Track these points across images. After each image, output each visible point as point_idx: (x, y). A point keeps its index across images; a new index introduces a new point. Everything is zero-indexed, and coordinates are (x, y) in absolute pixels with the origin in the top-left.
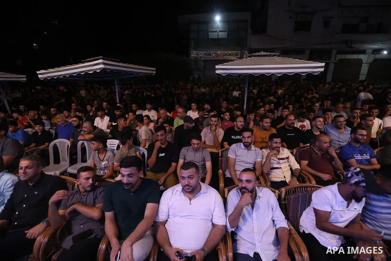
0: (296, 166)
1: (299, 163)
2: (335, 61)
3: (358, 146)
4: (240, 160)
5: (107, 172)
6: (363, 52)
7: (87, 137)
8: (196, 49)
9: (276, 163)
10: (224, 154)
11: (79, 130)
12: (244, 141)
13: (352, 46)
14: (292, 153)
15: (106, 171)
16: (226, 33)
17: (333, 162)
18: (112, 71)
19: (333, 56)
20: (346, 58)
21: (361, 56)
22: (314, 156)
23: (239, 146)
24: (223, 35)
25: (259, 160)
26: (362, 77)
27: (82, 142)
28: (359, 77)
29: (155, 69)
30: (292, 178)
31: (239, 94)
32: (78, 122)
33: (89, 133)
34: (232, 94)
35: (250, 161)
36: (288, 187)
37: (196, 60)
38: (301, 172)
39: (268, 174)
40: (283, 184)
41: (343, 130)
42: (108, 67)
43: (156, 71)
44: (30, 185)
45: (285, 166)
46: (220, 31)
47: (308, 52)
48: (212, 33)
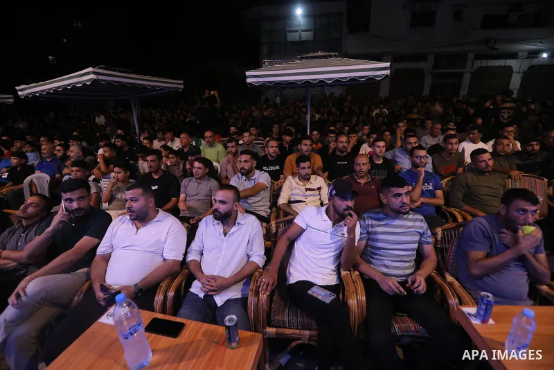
2: (471, 70)
6: (514, 56)
8: (269, 57)
9: (300, 196)
13: (496, 46)
16: (312, 33)
19: (469, 63)
20: (488, 65)
21: (510, 62)
24: (306, 36)
29: (182, 82)
42: (102, 78)
43: (184, 84)
46: (302, 31)
47: (431, 58)
48: (292, 34)
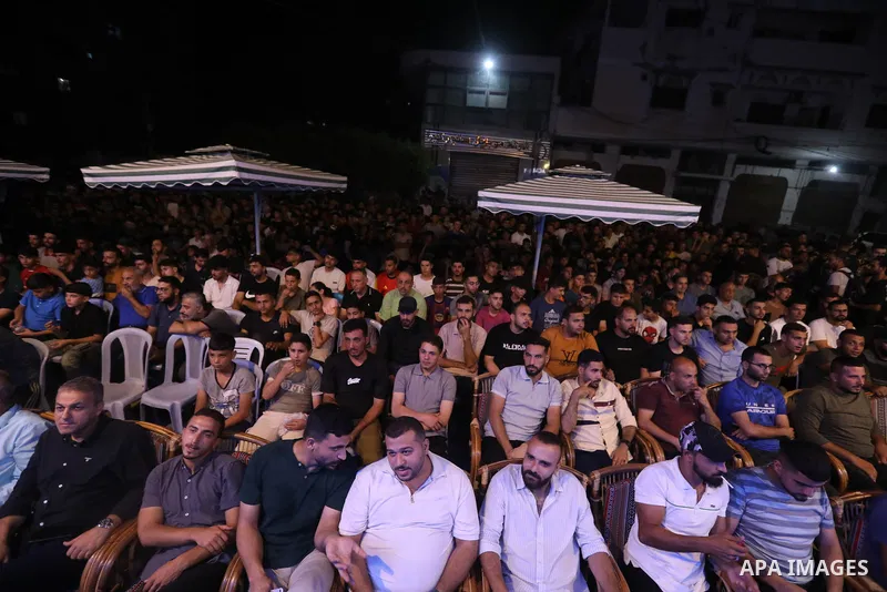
0: (629, 420)
1: (635, 413)
2: (732, 179)
3: (756, 385)
4: (514, 401)
5: (232, 412)
6: (790, 164)
7: (192, 327)
8: (437, 126)
9: (589, 413)
10: (485, 385)
11: (171, 309)
12: (527, 363)
13: (769, 149)
14: (623, 392)
15: (231, 409)
16: (506, 98)
17: (703, 416)
18: (254, 184)
19: (728, 167)
20: (755, 173)
21: (786, 173)
22: (666, 400)
23: (515, 372)
24: (497, 102)
25: (556, 404)
26: (785, 218)
27: (178, 337)
28: (779, 217)
29: (345, 179)
30: (619, 444)
31: (526, 240)
32: (169, 291)
33: (195, 320)
34: (510, 239)
35: (537, 406)
36: (607, 470)
37: (435, 152)
38: (637, 432)
39: (572, 434)
40: (600, 458)
41: (729, 347)
42: (246, 175)
43: (347, 182)
44: (75, 443)
45: (606, 419)
46: (492, 93)
47: (676, 154)
48: (475, 95)
